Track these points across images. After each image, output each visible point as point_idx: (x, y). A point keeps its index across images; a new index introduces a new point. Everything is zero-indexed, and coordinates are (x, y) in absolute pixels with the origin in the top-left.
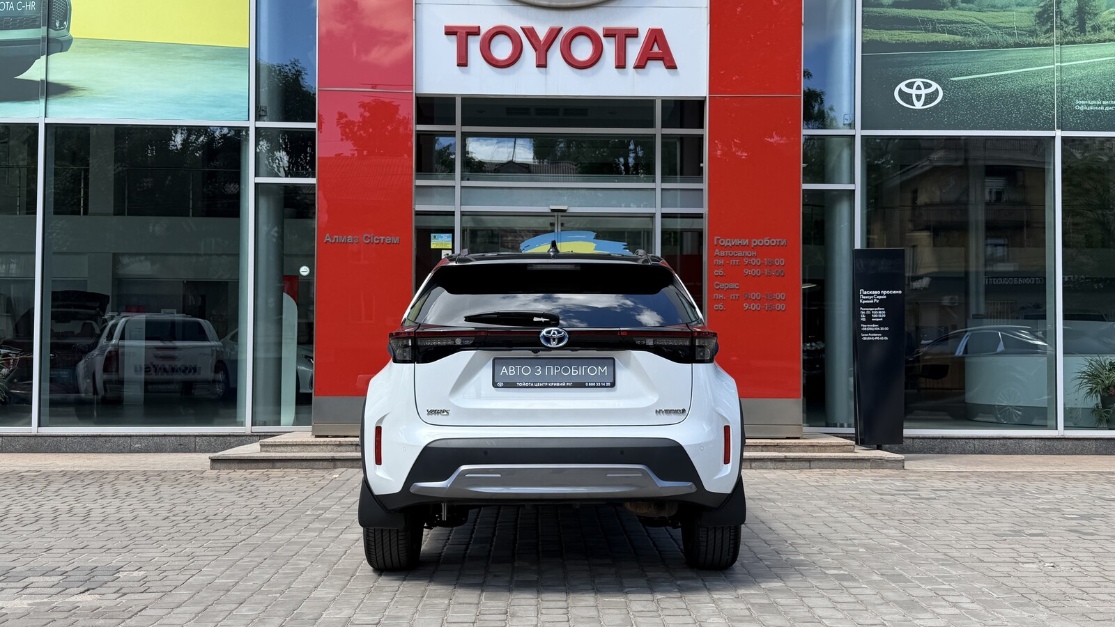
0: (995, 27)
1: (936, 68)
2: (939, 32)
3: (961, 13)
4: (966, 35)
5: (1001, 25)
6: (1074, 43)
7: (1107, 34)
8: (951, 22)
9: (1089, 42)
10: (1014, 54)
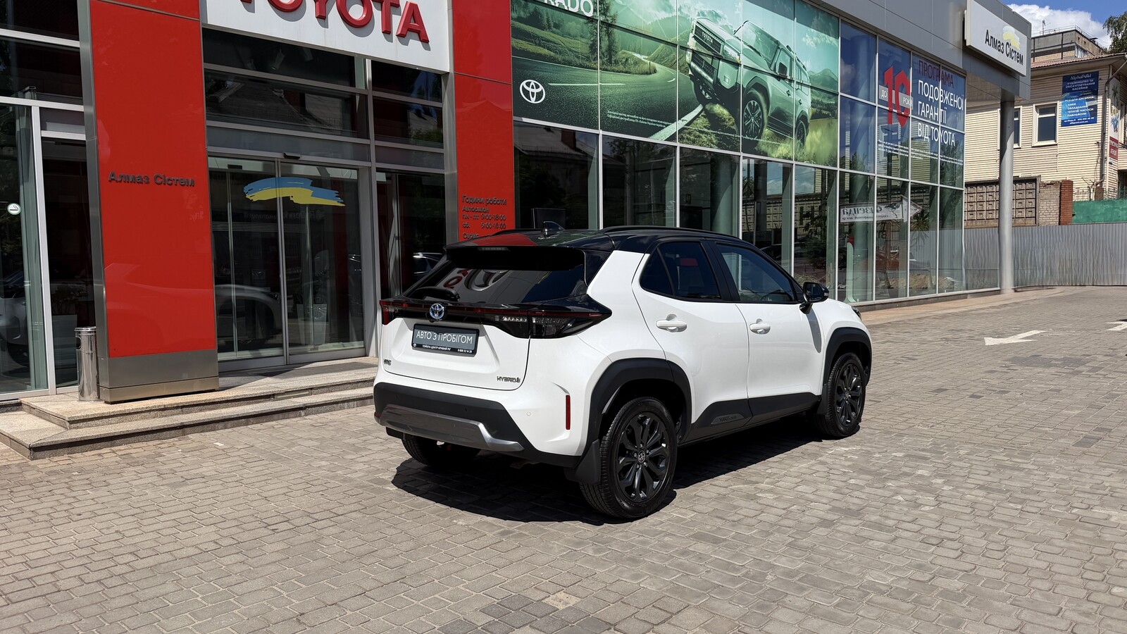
0: (570, 50)
1: (542, 74)
2: (542, 46)
3: (553, 35)
4: (556, 52)
5: (573, 49)
6: (607, 70)
7: (621, 67)
8: (548, 41)
9: (613, 71)
10: (579, 72)
